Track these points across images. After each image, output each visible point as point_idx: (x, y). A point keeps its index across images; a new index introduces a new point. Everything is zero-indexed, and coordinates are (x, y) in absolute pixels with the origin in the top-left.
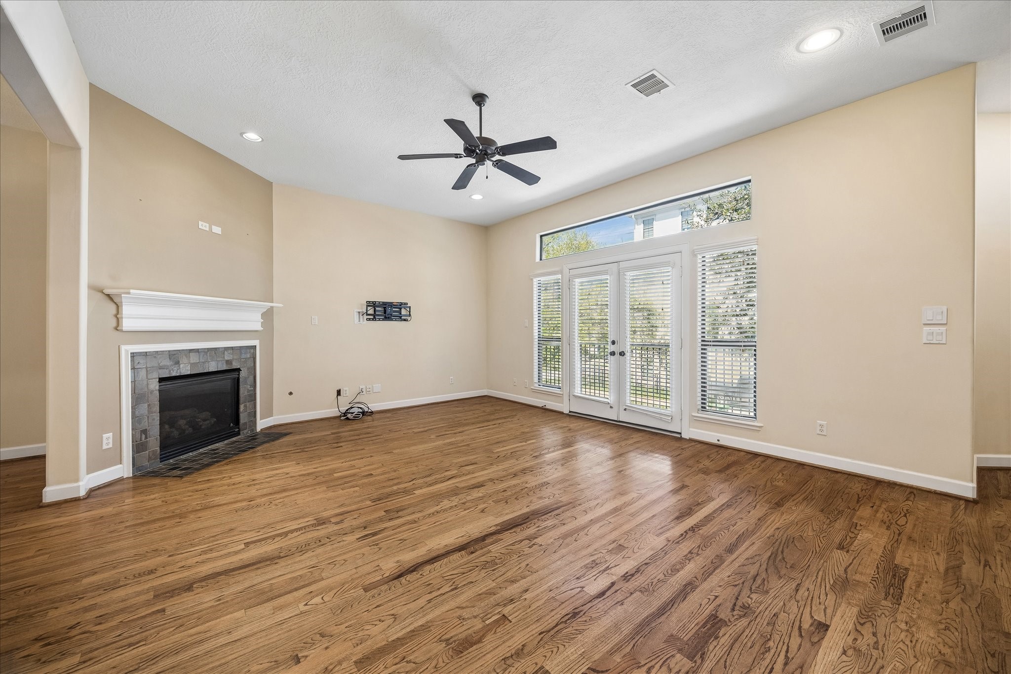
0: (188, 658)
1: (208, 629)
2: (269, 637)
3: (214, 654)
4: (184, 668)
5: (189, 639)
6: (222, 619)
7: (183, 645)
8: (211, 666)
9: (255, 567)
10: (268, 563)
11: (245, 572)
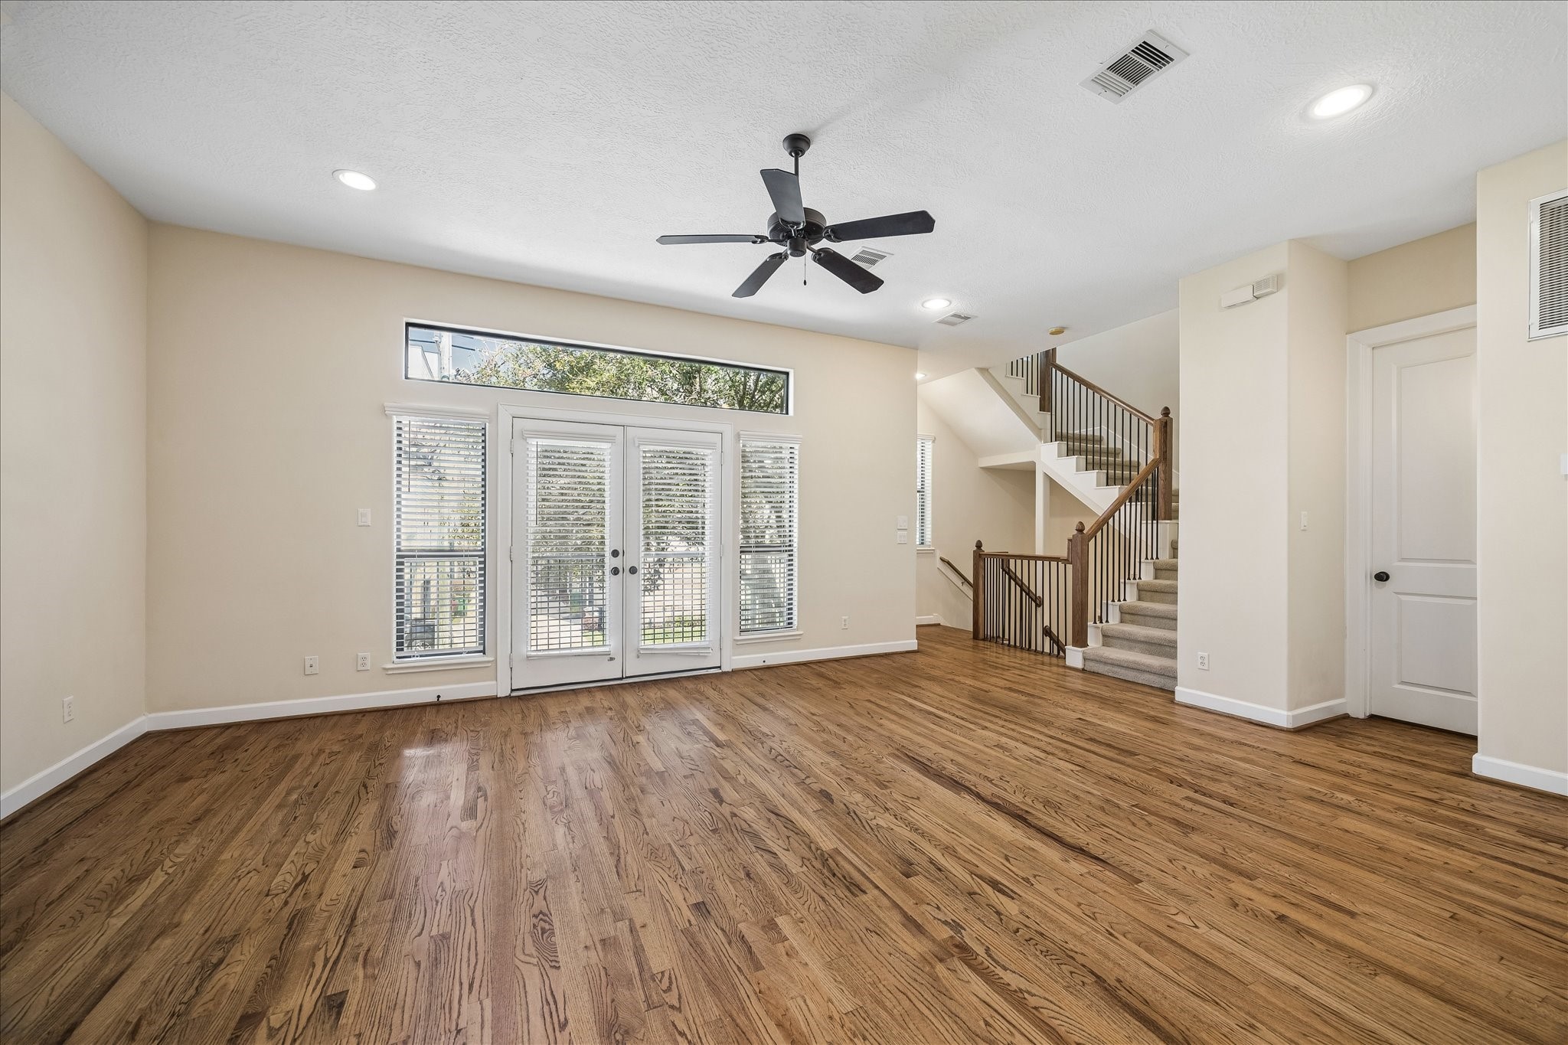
0: (1367, 1016)
1: (1312, 1015)
2: (1272, 947)
3: (1338, 991)
4: (1381, 1012)
5: (1343, 1029)
6: (1283, 1006)
7: (1358, 1031)
8: (1353, 986)
9: (1142, 1008)
10: (1122, 993)
11: (1165, 1018)
